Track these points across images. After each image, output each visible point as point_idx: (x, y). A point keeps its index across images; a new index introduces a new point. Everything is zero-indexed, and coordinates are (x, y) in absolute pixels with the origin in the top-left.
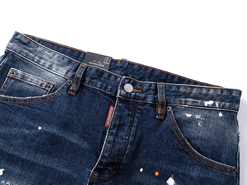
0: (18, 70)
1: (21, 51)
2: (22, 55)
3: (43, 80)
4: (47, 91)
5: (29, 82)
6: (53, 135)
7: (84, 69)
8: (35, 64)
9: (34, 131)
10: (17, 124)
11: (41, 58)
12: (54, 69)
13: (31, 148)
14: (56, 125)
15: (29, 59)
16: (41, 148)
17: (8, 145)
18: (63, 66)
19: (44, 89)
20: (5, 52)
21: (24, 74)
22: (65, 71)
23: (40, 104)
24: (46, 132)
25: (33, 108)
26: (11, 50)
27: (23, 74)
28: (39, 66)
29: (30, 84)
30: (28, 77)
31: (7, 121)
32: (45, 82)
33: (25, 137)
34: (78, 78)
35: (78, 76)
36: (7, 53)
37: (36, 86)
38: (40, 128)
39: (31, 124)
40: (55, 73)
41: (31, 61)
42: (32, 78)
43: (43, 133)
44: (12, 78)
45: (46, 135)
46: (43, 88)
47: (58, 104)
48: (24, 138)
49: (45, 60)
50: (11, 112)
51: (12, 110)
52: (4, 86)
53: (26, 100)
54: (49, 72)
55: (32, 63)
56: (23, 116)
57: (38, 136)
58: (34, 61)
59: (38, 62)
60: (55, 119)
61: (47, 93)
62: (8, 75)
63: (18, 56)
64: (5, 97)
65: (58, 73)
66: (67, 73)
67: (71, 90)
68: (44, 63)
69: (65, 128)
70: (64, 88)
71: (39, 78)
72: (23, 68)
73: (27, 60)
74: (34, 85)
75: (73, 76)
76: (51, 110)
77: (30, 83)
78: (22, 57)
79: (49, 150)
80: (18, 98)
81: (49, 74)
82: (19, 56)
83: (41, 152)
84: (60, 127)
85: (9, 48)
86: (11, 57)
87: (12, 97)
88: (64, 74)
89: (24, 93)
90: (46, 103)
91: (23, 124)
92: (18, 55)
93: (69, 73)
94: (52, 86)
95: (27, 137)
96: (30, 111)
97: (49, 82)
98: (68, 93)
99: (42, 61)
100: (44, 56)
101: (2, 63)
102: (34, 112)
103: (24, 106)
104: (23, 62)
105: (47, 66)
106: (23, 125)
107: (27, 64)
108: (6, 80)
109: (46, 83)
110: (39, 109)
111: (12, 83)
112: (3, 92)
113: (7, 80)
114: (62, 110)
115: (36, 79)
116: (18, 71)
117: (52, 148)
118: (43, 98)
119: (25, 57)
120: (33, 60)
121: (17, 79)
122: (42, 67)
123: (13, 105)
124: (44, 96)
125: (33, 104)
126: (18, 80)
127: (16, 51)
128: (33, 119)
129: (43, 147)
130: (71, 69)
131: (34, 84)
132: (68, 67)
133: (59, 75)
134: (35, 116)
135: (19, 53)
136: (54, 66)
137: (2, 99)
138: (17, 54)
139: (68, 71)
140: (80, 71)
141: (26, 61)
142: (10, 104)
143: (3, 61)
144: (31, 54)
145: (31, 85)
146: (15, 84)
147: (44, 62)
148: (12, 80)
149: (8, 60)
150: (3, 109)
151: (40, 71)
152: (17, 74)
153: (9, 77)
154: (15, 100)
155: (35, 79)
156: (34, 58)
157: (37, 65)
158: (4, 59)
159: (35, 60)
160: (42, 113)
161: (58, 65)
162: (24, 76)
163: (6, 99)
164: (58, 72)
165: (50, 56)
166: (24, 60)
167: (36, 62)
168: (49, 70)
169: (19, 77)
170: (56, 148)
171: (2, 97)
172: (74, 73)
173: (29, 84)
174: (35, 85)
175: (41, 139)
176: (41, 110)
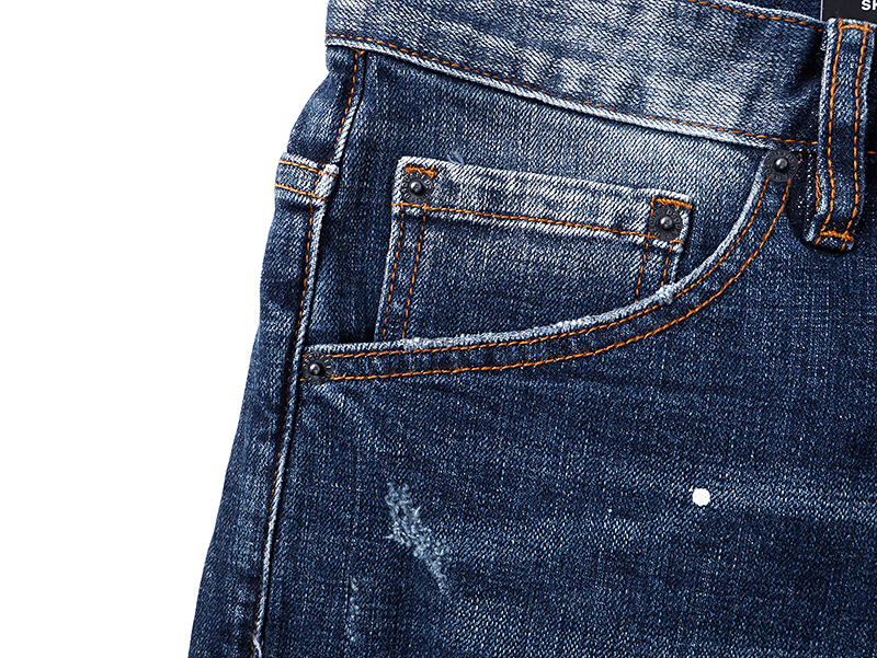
0: (444, 163)
1: (431, 37)
2: (441, 60)
3: (618, 194)
4: (668, 254)
5: (540, 226)
6: (799, 526)
7: (870, 60)
8: (534, 101)
9: (667, 523)
10: (548, 494)
11: (558, 51)
12: (658, 104)
13: (685, 622)
14: (804, 462)
15: (492, 75)
16: (740, 610)
17: (541, 624)
18: (706, 71)
19: (647, 249)
20: (334, 65)
21: (493, 178)
22: (734, 100)
23: (661, 347)
24: (748, 515)
25: (622, 382)
26: (367, 47)
27: (488, 184)
28: (562, 109)
29: (549, 236)
30: (521, 196)
31: (486, 485)
32: (637, 199)
33: (624, 563)
34: (840, 132)
35: (844, 113)
36: (349, 70)
37: (590, 240)
38: (701, 497)
39: (637, 478)
40: (672, 127)
41: (503, 86)
42: (552, 195)
43: (732, 526)
44: (426, 220)
45: (758, 533)
46: (634, 246)
47: (766, 323)
48: (626, 570)
49: (582, 55)
50: (491, 429)
51: (495, 414)
52: (393, 281)
53: (560, 343)
54: (633, 134)
55: (515, 95)
56: (573, 439)
57: (703, 546)
58: (521, 84)
59: (550, 81)
60: (782, 427)
61: (668, 267)
62: (396, 210)
63: (421, 75)
64: (431, 347)
65: (689, 124)
66: (748, 111)
67: (823, 218)
68: (586, 81)
69: (858, 469)
70: (767, 217)
71: (592, 184)
72: (467, 143)
73: (481, 86)
74: (576, 239)
75: (801, 124)
76: (736, 372)
77: (546, 228)
78: (447, 70)
79: (796, 616)
80: (507, 336)
81: (634, 145)
82: (428, 71)
83: (746, 633)
84: (829, 469)
85: (348, 35)
86: (381, 93)
87: (469, 339)
88: (732, 119)
89: (527, 300)
90: (691, 337)
91: (583, 485)
92: (419, 68)
93: (758, 105)
94: (685, 218)
95: (637, 563)
96: (607, 404)
97: (660, 196)
98: (810, 245)
99: (573, 72)
100: (572, 34)
101: (341, 142)
102: (640, 406)
103: (555, 378)
104: (459, 103)
105: (608, 98)
106: (587, 497)
107: (481, 114)
108: (392, 243)
109: (643, 209)
110: (666, 386)
111: (435, 252)
112: (404, 318)
113: (401, 239)
114: (804, 364)
115: (578, 197)
116: (451, 166)
117: (811, 600)
118: (660, 310)
119: (461, 68)
120: (515, 79)
121: (459, 223)
122: (578, 107)
123: (488, 387)
124: (664, 293)
125: (617, 363)
126: (467, 223)
127: (399, 46)
128: (641, 449)
129: (756, 607)
130: (765, 79)
131: (576, 231)
132: (746, 71)
133: (697, 138)
134: (650, 429)
135: (420, 54)
136: (651, 81)
137: (420, 365)
138: (414, 60)
139: (753, 95)
140: (846, 77)
141: (479, 96)
142: (467, 383)
143: (341, 126)
144: (490, 41)
145: (558, 239)
146: (455, 255)
147: (583, 69)
148: (430, 235)
149: (371, 117)
150: (444, 419)
151: (571, 140)
152: (452, 187)
153: (404, 217)
154: (489, 353)
155: (569, 196)
156: (516, 64)
157: (547, 105)
158: (345, 116)
159: (530, 76)
160: (691, 406)
161: (675, 71)
162: (496, 196)
163: (440, 360)
164: (687, 115)
165: (612, 24)
166: (464, 92)
167: (534, 87)
168: (629, 119)
169: (467, 208)
170: (834, 593)
171: (414, 354)
172: (798, 102)
173: (542, 235)
174: (584, 232)
175: (730, 561)
176: (678, 387)
